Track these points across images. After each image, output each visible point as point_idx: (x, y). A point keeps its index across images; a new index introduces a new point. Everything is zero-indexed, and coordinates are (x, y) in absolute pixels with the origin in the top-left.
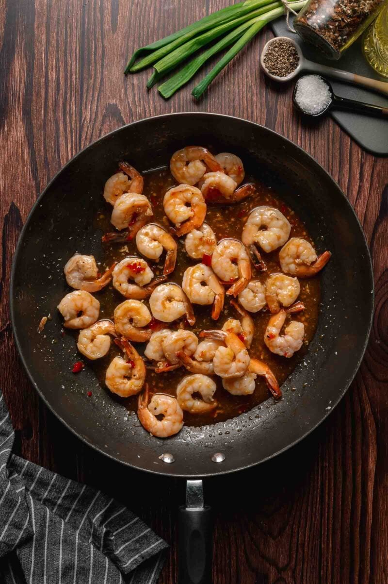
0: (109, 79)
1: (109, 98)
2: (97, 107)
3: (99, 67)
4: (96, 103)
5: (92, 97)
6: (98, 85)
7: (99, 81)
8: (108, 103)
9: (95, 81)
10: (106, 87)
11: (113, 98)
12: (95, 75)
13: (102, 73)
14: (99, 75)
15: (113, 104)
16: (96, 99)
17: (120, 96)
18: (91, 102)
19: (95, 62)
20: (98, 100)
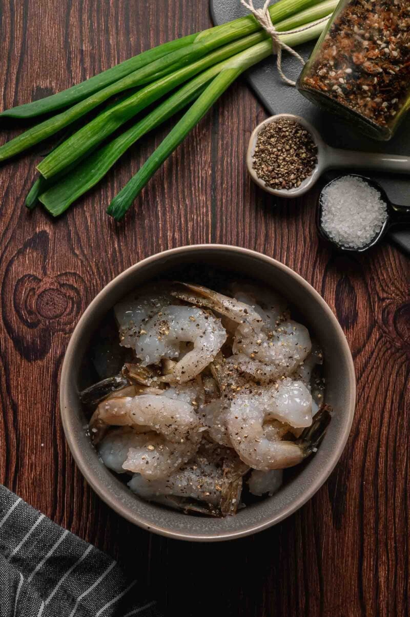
0: (38, 41)
1: (38, 76)
2: (16, 93)
3: (18, 18)
4: (14, 86)
5: (7, 74)
6: (17, 52)
7: (18, 44)
8: (37, 87)
9: (12, 42)
10: (31, 56)
11: (45, 77)
12: (12, 32)
13: (25, 29)
14: (18, 33)
15: (46, 88)
16: (14, 77)
17: (58, 74)
18: (6, 84)
19: (12, 10)
20: (17, 79)
